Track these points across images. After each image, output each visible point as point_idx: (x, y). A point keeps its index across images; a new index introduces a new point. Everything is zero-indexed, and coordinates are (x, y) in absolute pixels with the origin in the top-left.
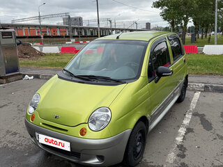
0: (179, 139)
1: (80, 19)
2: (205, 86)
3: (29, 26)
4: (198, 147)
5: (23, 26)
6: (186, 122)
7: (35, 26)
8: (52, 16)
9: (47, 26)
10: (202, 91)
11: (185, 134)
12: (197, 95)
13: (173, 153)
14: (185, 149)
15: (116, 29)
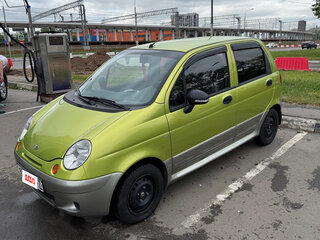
0: (221, 197)
1: (196, 16)
2: (317, 124)
3: (122, 28)
4: (241, 213)
5: (115, 27)
6: (250, 175)
7: (131, 28)
8: (154, 13)
9: (146, 28)
10: (309, 132)
11: (236, 191)
12: (299, 136)
13: (198, 215)
14: (220, 211)
15: (247, 31)
